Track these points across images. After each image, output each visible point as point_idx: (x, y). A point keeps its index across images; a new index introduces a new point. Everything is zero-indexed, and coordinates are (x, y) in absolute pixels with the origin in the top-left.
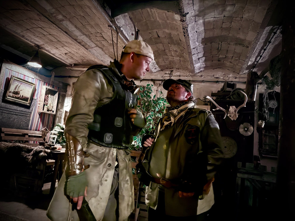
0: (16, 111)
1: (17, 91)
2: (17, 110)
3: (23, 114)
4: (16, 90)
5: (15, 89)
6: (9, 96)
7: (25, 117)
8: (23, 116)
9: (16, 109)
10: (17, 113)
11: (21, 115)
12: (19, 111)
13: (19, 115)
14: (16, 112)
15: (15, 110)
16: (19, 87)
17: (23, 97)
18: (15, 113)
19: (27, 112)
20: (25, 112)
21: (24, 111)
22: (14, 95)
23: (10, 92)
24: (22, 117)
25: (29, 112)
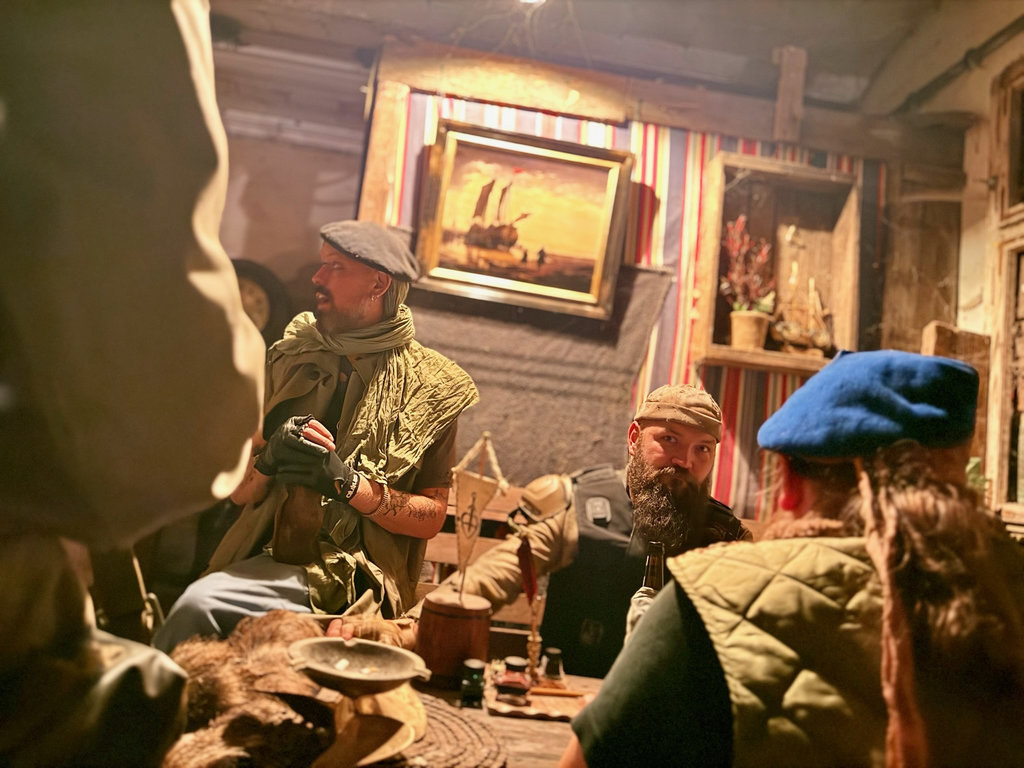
0: (510, 364)
1: (497, 224)
2: (520, 358)
3: (564, 378)
4: (489, 220)
5: (480, 211)
7: (585, 403)
8: (566, 394)
9: (504, 347)
10: (519, 373)
11: (550, 391)
12: (533, 359)
13: (539, 390)
14: (508, 371)
15: (505, 355)
17: (548, 260)
18: (502, 377)
19: (596, 367)
20: (582, 365)
21: (571, 358)
22: (475, 252)
23: (448, 236)
24: (561, 400)
25: (615, 370)
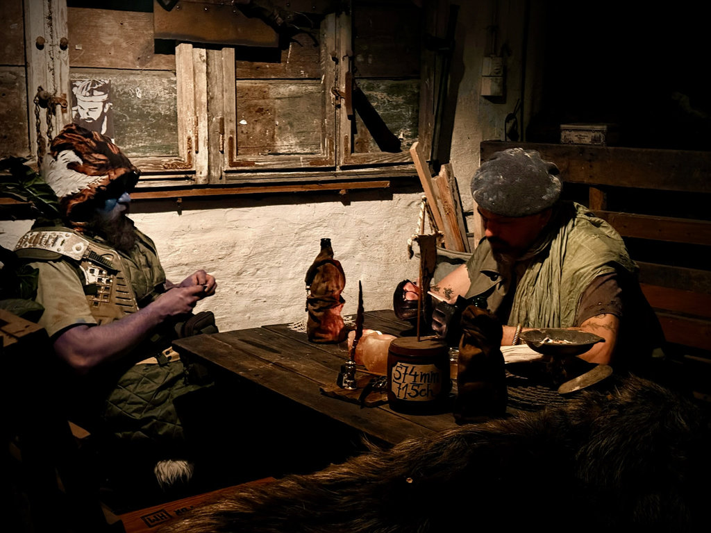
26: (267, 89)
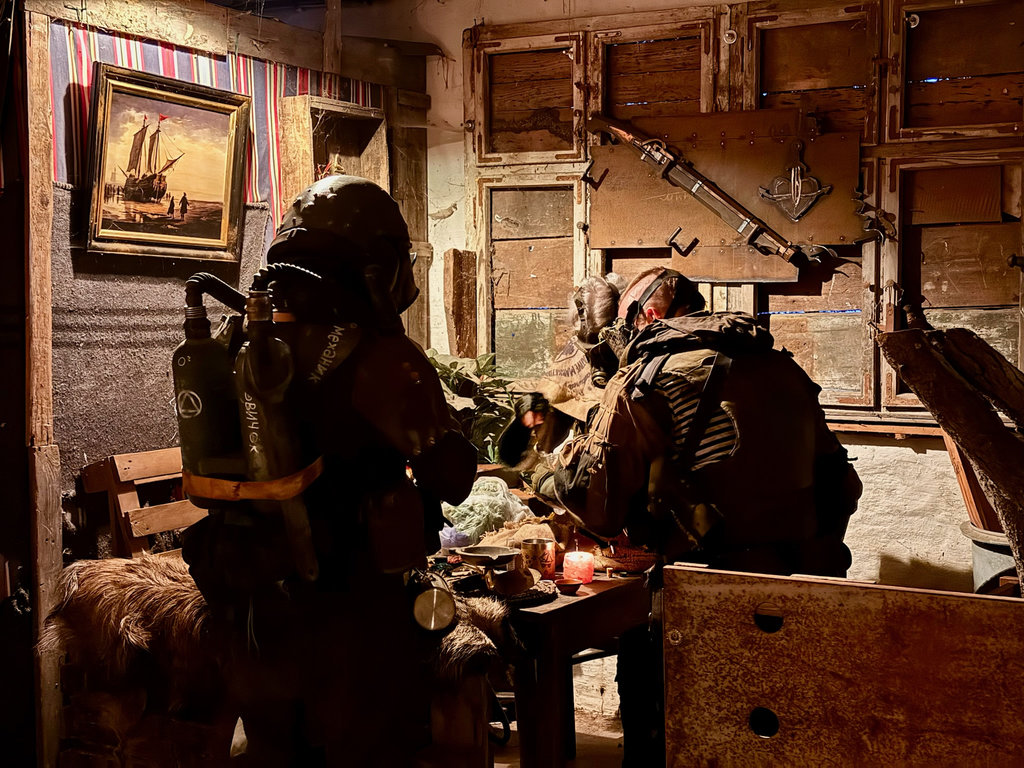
0: (166, 319)
1: (149, 174)
4: (143, 170)
5: (134, 162)
6: (106, 224)
14: (165, 328)
15: (161, 312)
16: (153, 138)
18: (160, 335)
22: (132, 205)
23: (109, 192)
26: (804, 322)
